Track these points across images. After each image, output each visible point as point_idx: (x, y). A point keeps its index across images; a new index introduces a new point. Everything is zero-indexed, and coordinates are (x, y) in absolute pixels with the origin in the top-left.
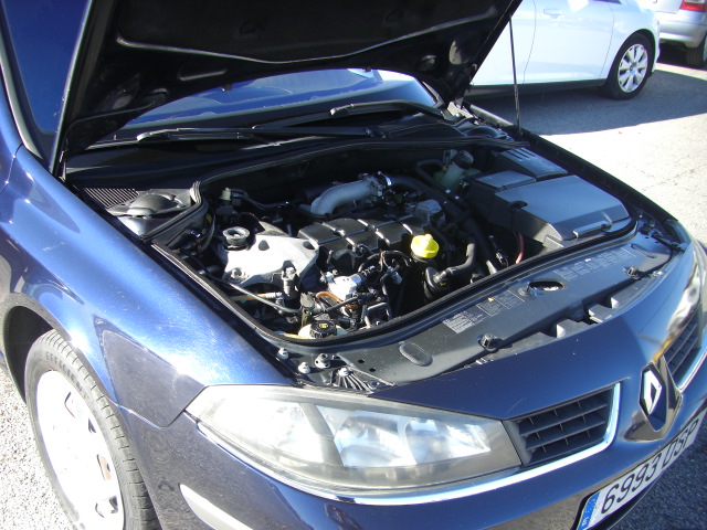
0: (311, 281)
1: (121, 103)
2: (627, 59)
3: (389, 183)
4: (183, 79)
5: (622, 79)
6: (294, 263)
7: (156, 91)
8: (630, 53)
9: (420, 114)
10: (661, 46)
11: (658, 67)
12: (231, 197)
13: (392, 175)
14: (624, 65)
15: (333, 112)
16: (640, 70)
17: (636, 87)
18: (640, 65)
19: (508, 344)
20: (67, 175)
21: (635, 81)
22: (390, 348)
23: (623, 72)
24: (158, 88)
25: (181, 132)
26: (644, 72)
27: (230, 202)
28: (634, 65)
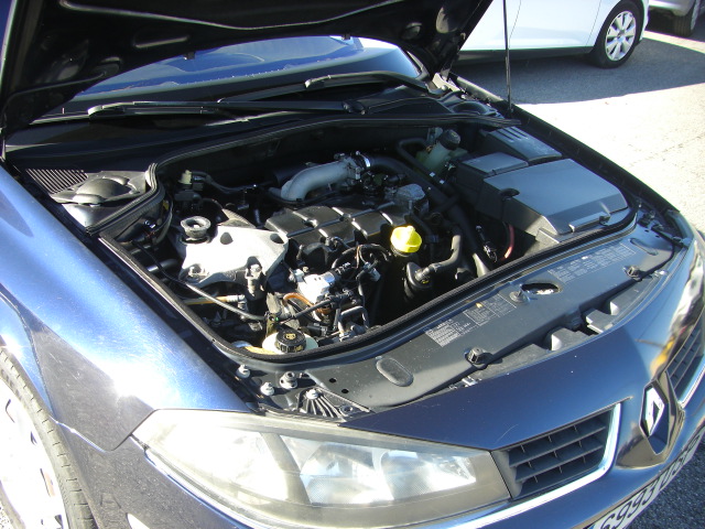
0: (279, 280)
1: (67, 73)
2: (615, 26)
3: (368, 165)
4: (138, 46)
5: (609, 46)
6: (260, 260)
7: (108, 60)
8: (619, 20)
9: (403, 87)
10: (649, 13)
11: (646, 34)
12: (192, 180)
13: (371, 155)
14: (612, 32)
15: (307, 84)
16: (627, 38)
17: (623, 55)
18: (628, 33)
19: (497, 359)
20: (7, 154)
21: (622, 50)
22: (366, 364)
23: (611, 40)
24: (110, 56)
25: (137, 106)
26: (631, 40)
27: (191, 187)
28: (622, 32)
